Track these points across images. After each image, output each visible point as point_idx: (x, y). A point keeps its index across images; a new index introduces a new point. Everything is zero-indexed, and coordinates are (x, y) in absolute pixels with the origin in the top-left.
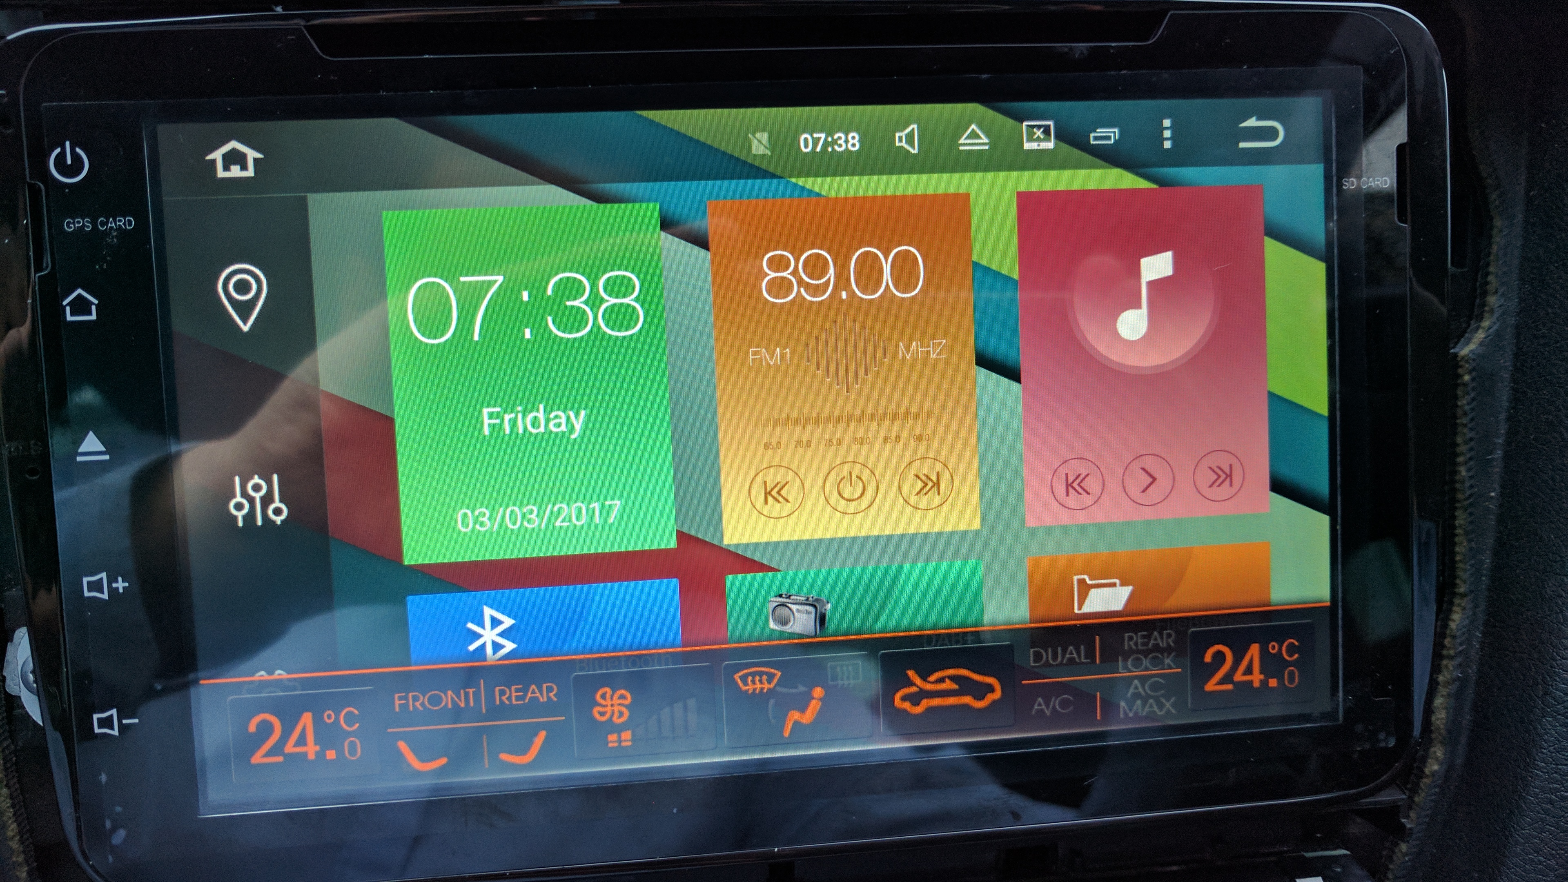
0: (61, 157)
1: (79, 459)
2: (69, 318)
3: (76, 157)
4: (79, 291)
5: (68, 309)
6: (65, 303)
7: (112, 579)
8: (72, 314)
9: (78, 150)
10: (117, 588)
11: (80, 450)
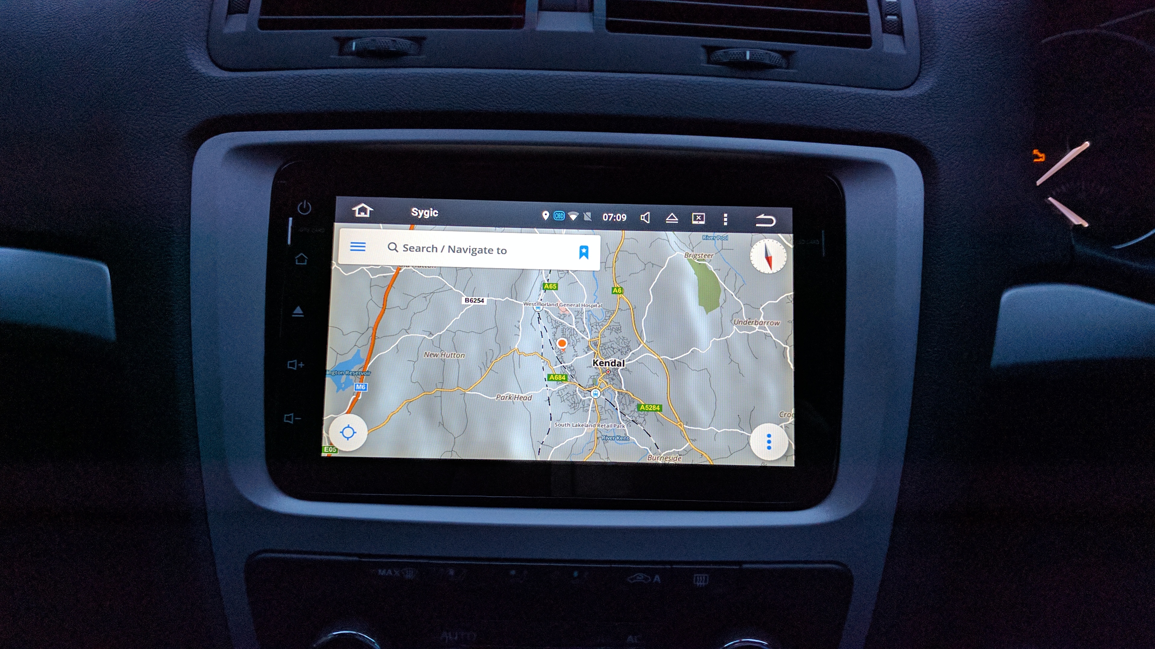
0: (302, 205)
1: (293, 316)
2: (297, 263)
3: (308, 206)
4: (302, 254)
5: (297, 260)
6: (296, 258)
7: (298, 363)
9: (309, 203)
10: (300, 366)
11: (294, 312)
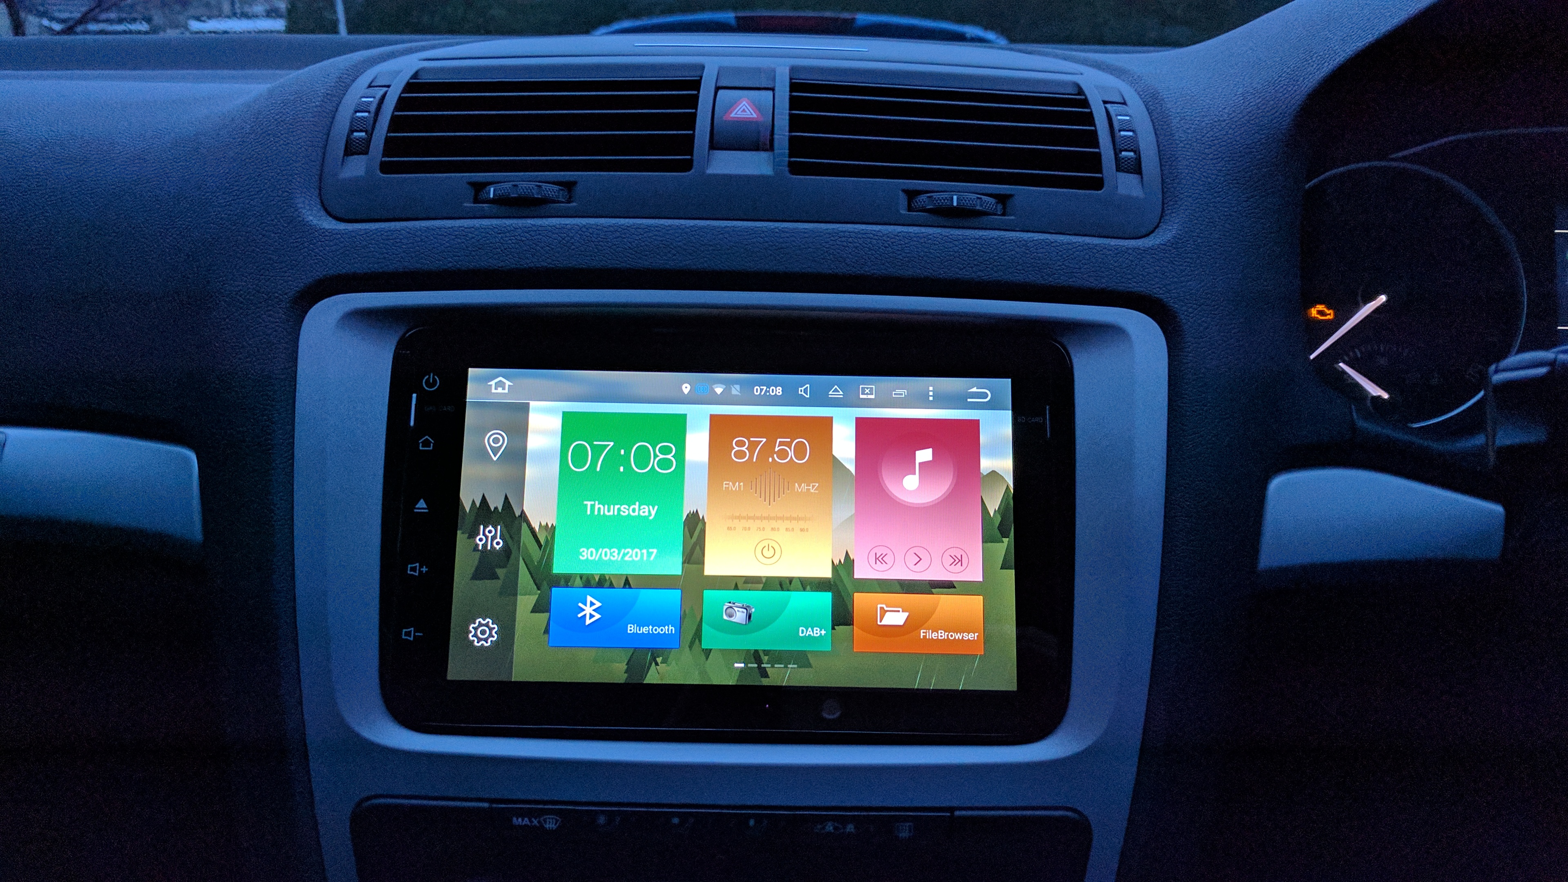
0: (428, 379)
1: (416, 510)
2: (421, 448)
3: (435, 381)
4: (427, 437)
5: (421, 445)
6: (420, 441)
7: (421, 567)
8: (422, 447)
9: (436, 377)
10: (423, 571)
11: (417, 506)
